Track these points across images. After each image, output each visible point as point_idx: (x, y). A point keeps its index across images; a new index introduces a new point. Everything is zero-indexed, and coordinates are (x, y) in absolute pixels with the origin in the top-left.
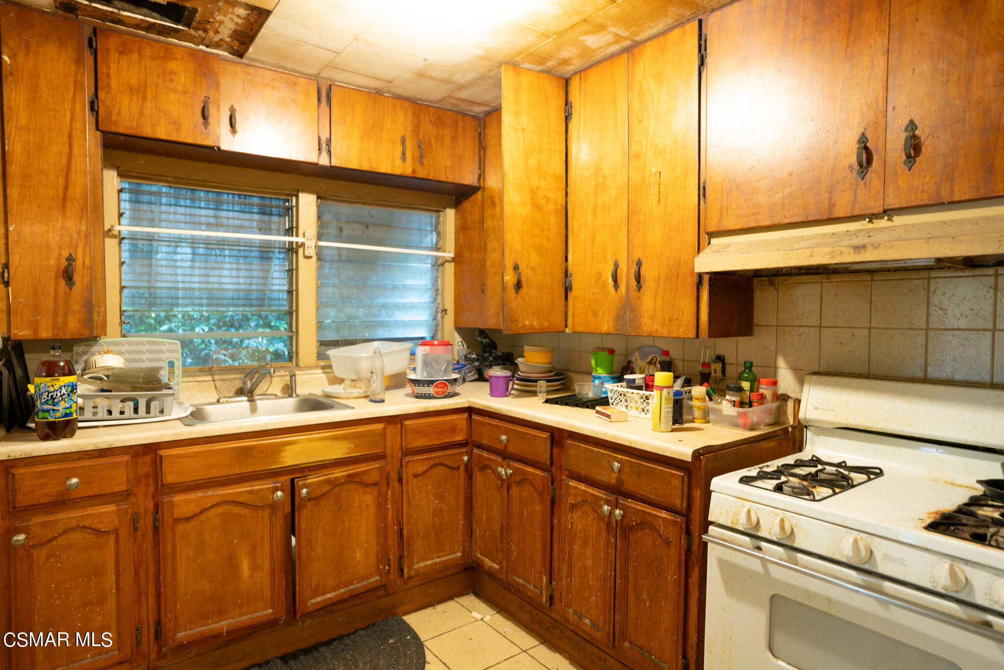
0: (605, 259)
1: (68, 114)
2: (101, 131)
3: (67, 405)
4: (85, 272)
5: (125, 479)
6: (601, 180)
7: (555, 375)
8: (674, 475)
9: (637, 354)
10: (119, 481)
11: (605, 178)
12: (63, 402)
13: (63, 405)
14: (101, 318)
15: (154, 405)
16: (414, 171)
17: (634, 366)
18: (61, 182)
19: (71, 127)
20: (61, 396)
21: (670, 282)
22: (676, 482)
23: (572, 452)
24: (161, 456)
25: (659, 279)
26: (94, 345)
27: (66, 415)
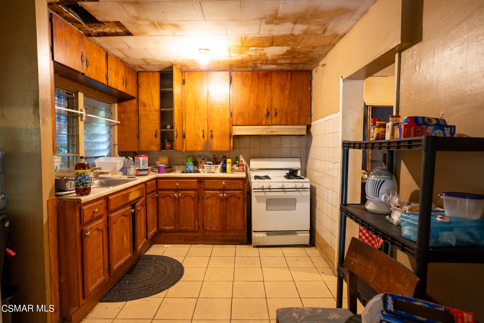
0: (199, 129)
6: (197, 106)
7: (169, 166)
8: (240, 182)
9: (198, 157)
10: (102, 210)
11: (199, 106)
16: (125, 91)
17: (197, 161)
21: (222, 137)
22: (241, 183)
23: (206, 183)
25: (218, 136)
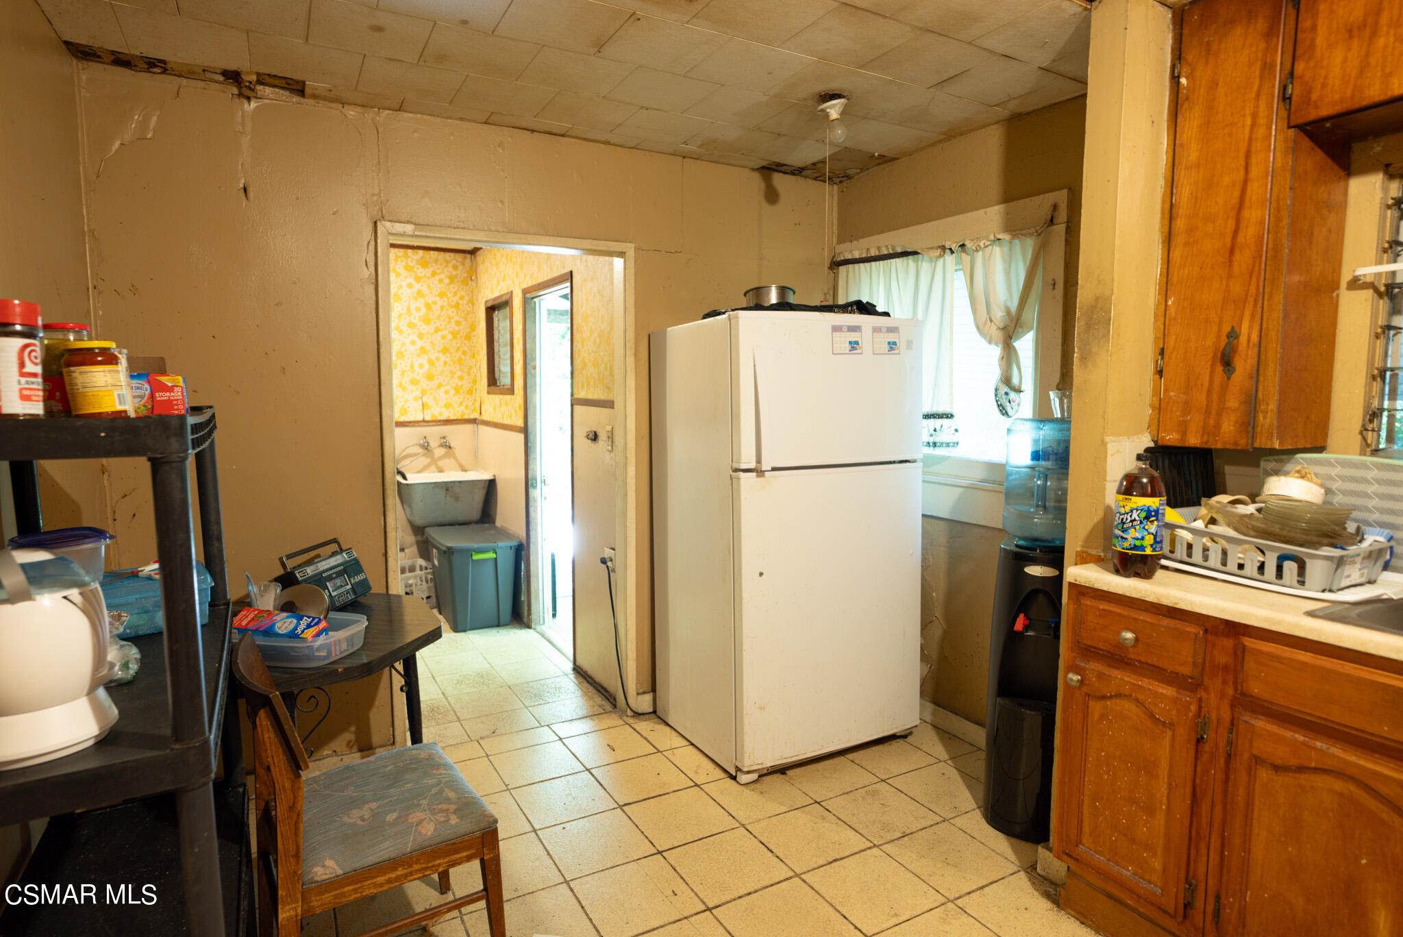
1: (1249, 121)
2: (1294, 127)
3: (1138, 535)
4: (1250, 352)
5: (1190, 659)
10: (1183, 659)
12: (1133, 530)
13: (1132, 533)
14: (1268, 420)
15: (1290, 567)
18: (1231, 224)
19: (1250, 140)
20: (1132, 521)
24: (1244, 647)
26: (1288, 461)
27: (1135, 548)
